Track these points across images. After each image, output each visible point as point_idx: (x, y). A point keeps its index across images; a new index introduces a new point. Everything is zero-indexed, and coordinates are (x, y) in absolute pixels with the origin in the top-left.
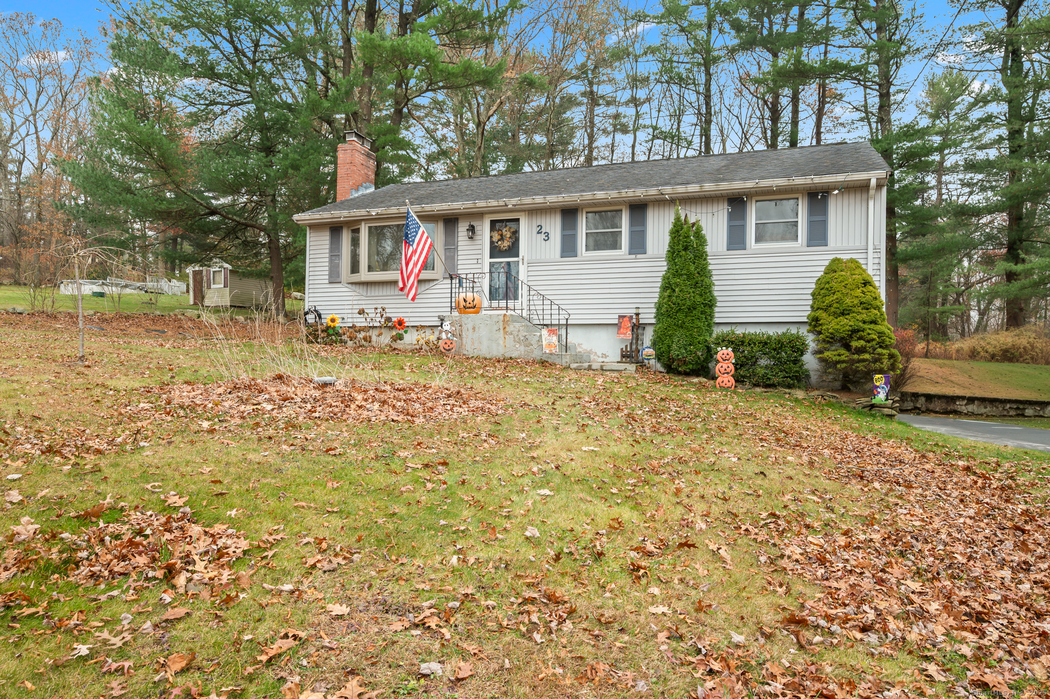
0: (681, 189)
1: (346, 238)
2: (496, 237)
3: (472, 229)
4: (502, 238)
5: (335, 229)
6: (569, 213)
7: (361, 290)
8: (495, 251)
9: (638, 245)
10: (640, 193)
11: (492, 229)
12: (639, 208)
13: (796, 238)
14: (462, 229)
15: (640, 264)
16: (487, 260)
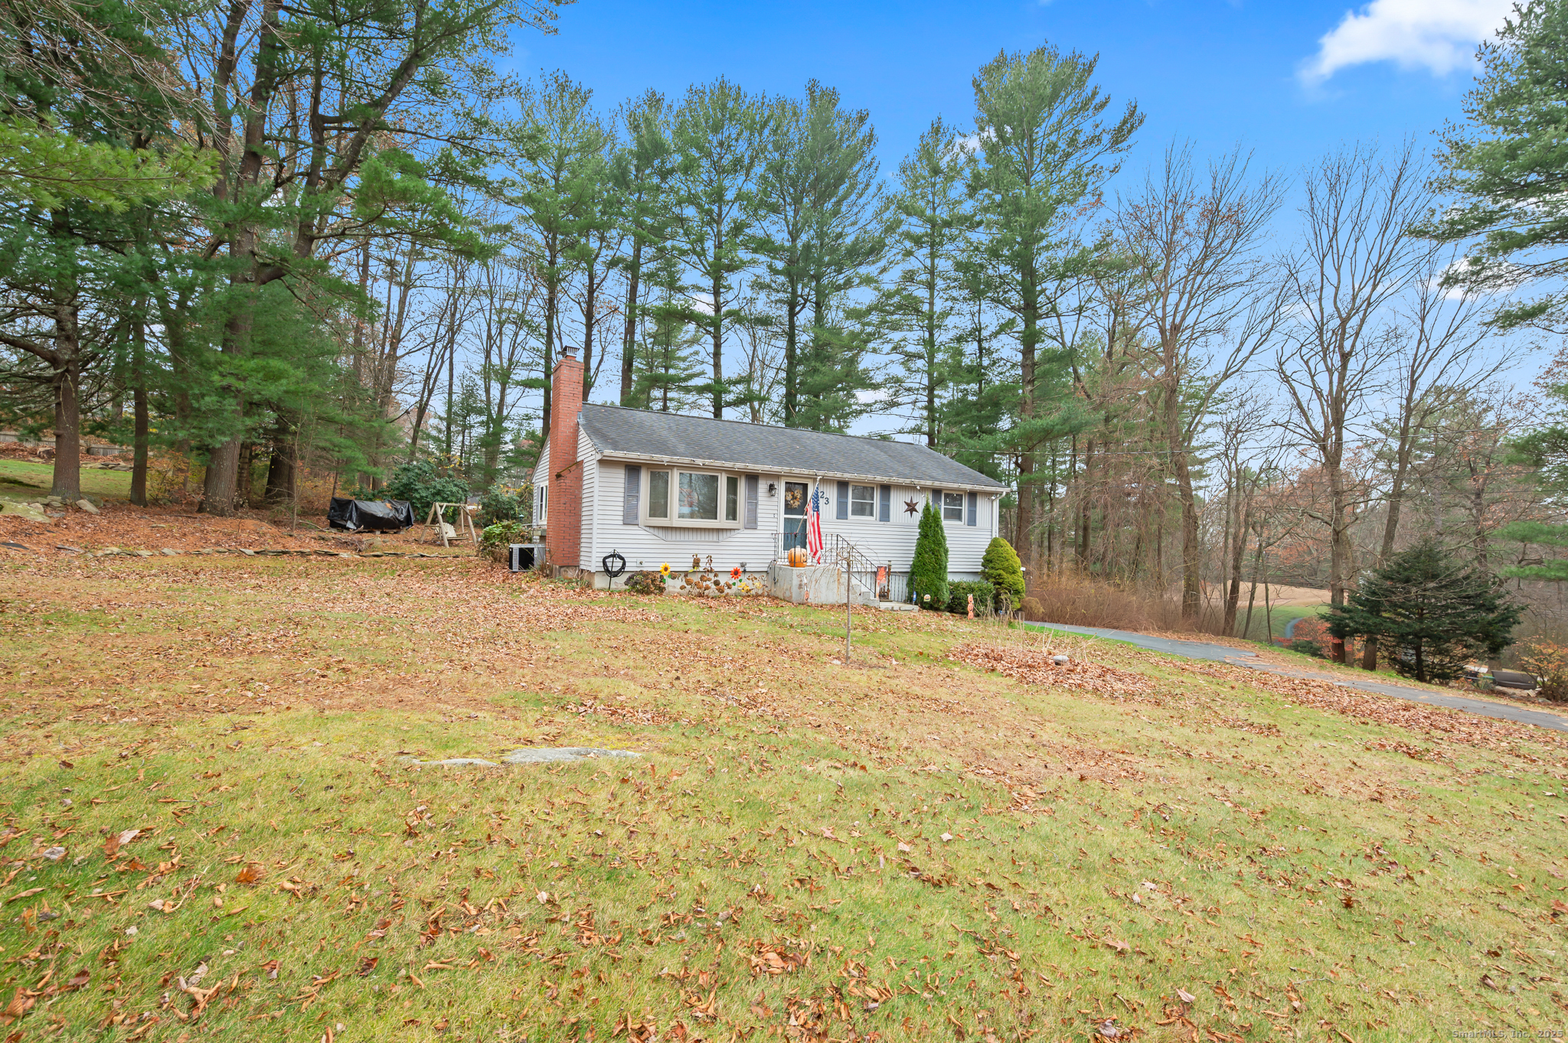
0: (923, 482)
1: (645, 479)
2: (790, 497)
3: (771, 488)
4: (794, 498)
5: (633, 469)
6: (843, 485)
7: (661, 534)
8: (789, 509)
9: (885, 516)
10: (885, 480)
11: (787, 490)
12: (886, 489)
13: (959, 518)
14: (763, 486)
15: (884, 529)
16: (783, 516)
